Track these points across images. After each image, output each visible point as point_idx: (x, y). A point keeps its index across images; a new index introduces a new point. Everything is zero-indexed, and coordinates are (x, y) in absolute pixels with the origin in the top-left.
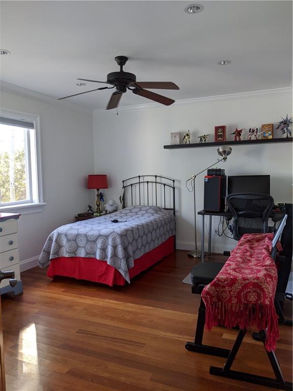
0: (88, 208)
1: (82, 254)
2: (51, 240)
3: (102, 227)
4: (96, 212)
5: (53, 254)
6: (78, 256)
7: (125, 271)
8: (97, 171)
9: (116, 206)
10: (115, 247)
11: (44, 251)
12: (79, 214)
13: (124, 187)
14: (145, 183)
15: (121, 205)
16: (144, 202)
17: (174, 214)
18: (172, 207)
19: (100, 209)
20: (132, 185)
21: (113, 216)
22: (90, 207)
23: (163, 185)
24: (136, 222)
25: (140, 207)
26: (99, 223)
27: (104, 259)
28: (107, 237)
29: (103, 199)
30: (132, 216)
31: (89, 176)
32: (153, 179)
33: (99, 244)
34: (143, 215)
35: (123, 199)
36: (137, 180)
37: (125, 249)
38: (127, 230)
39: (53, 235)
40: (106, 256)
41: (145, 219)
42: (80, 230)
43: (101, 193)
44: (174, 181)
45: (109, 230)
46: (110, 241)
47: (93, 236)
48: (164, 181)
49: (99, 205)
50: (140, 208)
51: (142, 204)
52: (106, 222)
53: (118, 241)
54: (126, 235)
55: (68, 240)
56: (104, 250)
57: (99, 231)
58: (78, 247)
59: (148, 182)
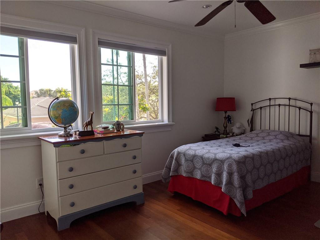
0: (215, 130)
1: (198, 175)
2: (172, 157)
3: (220, 150)
4: (223, 134)
5: (173, 171)
6: (194, 177)
7: (240, 203)
8: (227, 94)
9: (244, 129)
10: (230, 174)
11: (166, 167)
12: (205, 135)
13: (253, 110)
14: (276, 106)
15: (248, 129)
16: (274, 126)
17: (311, 142)
18: (308, 134)
19: (226, 131)
20: (261, 108)
21: (237, 140)
22: (217, 128)
23: (298, 109)
24: (260, 148)
25: (268, 131)
26: (219, 146)
27: (219, 184)
28: (222, 161)
29: (230, 121)
30: (258, 141)
31: (217, 98)
32: (286, 102)
33: (214, 169)
34: (270, 141)
35: (252, 122)
36: (267, 103)
37: (242, 178)
38: (246, 157)
39: (174, 153)
40: (221, 182)
41: (271, 145)
42: (197, 152)
43: (229, 116)
44: (311, 104)
45: (226, 154)
46: (226, 167)
47: (208, 158)
48: (299, 104)
49: (226, 127)
50: (269, 133)
51: (272, 128)
52: (226, 145)
53: (235, 167)
54: (244, 163)
55: (186, 160)
56: (219, 175)
57: (215, 154)
58: (195, 168)
59: (279, 105)
